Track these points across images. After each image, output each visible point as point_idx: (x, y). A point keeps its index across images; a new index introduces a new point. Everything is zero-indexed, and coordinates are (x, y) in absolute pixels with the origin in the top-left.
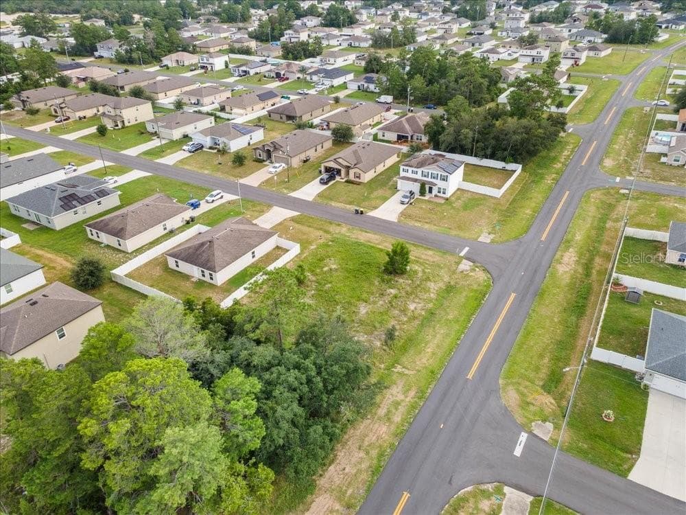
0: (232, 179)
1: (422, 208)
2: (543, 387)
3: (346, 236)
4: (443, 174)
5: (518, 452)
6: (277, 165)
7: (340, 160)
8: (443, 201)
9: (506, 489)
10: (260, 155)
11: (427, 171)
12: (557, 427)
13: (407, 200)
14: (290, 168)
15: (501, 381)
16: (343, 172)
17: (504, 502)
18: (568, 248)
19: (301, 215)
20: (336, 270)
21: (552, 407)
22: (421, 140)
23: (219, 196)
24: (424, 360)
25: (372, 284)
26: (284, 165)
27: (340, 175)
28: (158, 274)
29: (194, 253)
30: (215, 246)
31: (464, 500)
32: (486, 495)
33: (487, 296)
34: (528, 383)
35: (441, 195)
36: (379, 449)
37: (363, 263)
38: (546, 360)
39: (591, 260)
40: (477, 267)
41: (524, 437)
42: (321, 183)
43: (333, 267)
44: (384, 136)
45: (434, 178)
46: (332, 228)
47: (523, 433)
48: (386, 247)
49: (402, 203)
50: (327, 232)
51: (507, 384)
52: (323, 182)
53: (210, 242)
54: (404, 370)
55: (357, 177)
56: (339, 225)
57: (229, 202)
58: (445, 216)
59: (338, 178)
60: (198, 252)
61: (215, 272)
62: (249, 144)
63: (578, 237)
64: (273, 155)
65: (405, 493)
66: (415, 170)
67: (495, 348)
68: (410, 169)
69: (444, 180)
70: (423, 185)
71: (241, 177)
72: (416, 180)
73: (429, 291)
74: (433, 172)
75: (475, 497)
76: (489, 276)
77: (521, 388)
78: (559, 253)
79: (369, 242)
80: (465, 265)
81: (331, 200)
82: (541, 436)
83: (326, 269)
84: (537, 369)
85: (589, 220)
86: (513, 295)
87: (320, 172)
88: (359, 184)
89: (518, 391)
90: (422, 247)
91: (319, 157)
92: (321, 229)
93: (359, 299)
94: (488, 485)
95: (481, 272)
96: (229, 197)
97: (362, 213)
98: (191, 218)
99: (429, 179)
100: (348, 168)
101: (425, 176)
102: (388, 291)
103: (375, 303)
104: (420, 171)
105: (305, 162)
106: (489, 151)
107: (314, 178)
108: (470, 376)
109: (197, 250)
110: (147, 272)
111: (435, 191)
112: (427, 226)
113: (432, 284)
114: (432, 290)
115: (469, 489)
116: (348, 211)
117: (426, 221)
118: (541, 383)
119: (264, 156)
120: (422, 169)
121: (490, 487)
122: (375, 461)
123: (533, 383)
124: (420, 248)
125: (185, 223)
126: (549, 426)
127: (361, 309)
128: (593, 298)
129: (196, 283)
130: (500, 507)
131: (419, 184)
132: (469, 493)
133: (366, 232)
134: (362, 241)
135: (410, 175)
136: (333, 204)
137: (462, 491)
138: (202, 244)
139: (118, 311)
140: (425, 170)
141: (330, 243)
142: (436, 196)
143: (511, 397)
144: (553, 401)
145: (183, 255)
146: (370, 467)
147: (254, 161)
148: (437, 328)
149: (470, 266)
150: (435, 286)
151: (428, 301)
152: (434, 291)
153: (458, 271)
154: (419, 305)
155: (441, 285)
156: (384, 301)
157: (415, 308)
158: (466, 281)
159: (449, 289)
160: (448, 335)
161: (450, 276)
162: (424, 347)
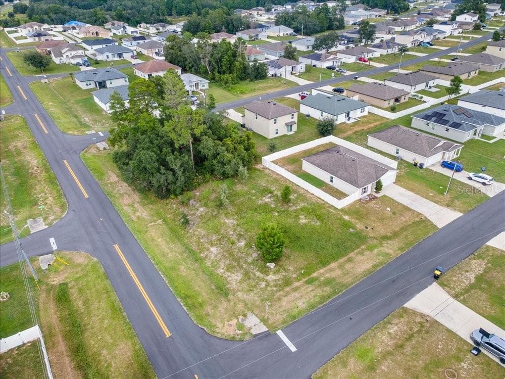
2: (66, 284)
5: (52, 240)
12: (39, 270)
15: (95, 259)
21: (52, 280)
24: (154, 234)
31: (62, 212)
34: (78, 275)
38: (80, 304)
41: (55, 247)
47: (56, 248)
48: (332, 270)
51: (90, 261)
54: (156, 223)
65: (88, 197)
73: (228, 270)
75: (59, 216)
76: (219, 336)
77: (79, 269)
79: (350, 260)
80: (255, 325)
82: (45, 256)
84: (81, 290)
86: (168, 334)
89: (80, 265)
95: (231, 334)
102: (244, 241)
103: (234, 229)
108: (116, 246)
113: (239, 279)
118: (70, 285)
123: (76, 279)
126: (44, 267)
132: (62, 215)
137: (66, 213)
143: (81, 258)
144: (53, 283)
148: (177, 255)
149: (250, 328)
150: (234, 279)
151: (215, 265)
152: (226, 276)
153: (249, 314)
154: (213, 256)
155: (233, 285)
156: (233, 235)
157: (211, 252)
158: (226, 310)
159: (222, 291)
160: (164, 255)
161: (244, 301)
162: (164, 240)
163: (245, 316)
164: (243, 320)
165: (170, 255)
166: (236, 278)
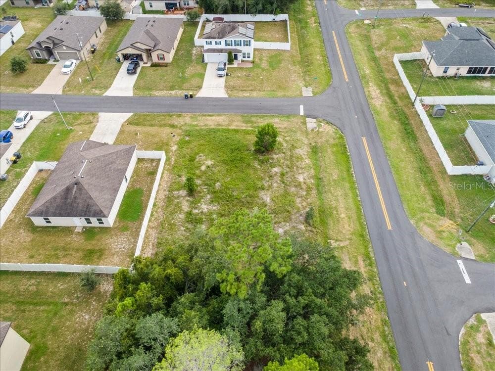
0: (25, 91)
1: (238, 77)
2: (438, 213)
3: (194, 126)
4: (245, 40)
5: (468, 280)
6: (68, 63)
7: (138, 45)
8: (251, 65)
9: (484, 316)
10: (38, 55)
11: (231, 39)
12: (471, 244)
13: (223, 73)
14: (83, 63)
15: (412, 222)
16: (144, 57)
17: (489, 328)
18: (367, 82)
19: (134, 115)
20: (213, 166)
22: (188, 4)
23: (28, 118)
24: (346, 226)
25: (255, 169)
26: (74, 61)
27: (142, 60)
28: (28, 239)
29: (65, 203)
30: (86, 187)
31: (466, 343)
32: (474, 329)
33: (347, 146)
34: (427, 215)
35: (246, 59)
36: (378, 331)
37: (233, 151)
39: (388, 89)
40: (321, 122)
41: (461, 264)
42: (129, 73)
43: (209, 163)
44: (151, 6)
45: (238, 45)
46: (175, 121)
47: (458, 261)
48: (237, 126)
49: (220, 76)
50: (172, 126)
51: (417, 222)
52: (131, 72)
53: (76, 184)
54: (338, 243)
55: (161, 59)
56: (180, 116)
57: (44, 121)
58: (262, 79)
59: (141, 64)
60: (69, 201)
61: (105, 216)
62: (13, 42)
63: (367, 72)
64: (56, 52)
65: (428, 363)
66: (218, 41)
67: (387, 193)
68: (213, 41)
69: (247, 45)
70: (230, 54)
71: (34, 87)
72: (221, 51)
73: (302, 159)
74: (236, 39)
75: (470, 335)
76: (334, 127)
77: (427, 221)
78: (366, 90)
79: (219, 125)
80: (311, 123)
81: (151, 89)
82: (468, 257)
83: (203, 168)
84: (424, 199)
85: (363, 53)
86: (364, 139)
87: (119, 60)
88: (166, 65)
89: (427, 224)
90: (267, 116)
91: (103, 43)
92: (165, 125)
93: (257, 189)
94: (471, 319)
95: (327, 125)
96: (40, 115)
97: (191, 96)
98: (14, 155)
99: (233, 47)
100: (149, 52)
101: (229, 45)
102: (273, 171)
103: (270, 187)
104: (223, 41)
105: (93, 52)
106: (260, 7)
107: (117, 70)
108: (390, 228)
109: (66, 198)
110: (12, 242)
111: (240, 57)
112: (255, 94)
113: (299, 150)
114: (303, 156)
115: (463, 331)
116: (176, 98)
117: (250, 88)
118: (434, 210)
119: (44, 55)
120: (225, 39)
121: (472, 321)
122: (384, 345)
123: (428, 212)
124: (265, 118)
125: (11, 163)
126: (466, 245)
127: (264, 197)
128: (413, 122)
129: (83, 232)
130: (489, 333)
131: (226, 54)
132: (465, 334)
133: (209, 116)
134: (213, 127)
135: (214, 46)
136: (156, 93)
137: (460, 336)
138: (68, 190)
139: (14, 307)
140: (228, 39)
141: (187, 138)
142: (243, 61)
143: (427, 233)
145: (52, 210)
146: (385, 353)
147: (34, 63)
148: (333, 192)
149: (315, 123)
150: (303, 151)
151: (308, 168)
152: (306, 156)
153: (309, 130)
154: (305, 175)
155: (306, 148)
156: (276, 182)
157: (304, 179)
158: (321, 138)
159: (315, 150)
160: (346, 195)
161: (306, 137)
162: (337, 214)
163: (313, 130)
164: (316, 128)
165: (340, 194)
166: (300, 151)
